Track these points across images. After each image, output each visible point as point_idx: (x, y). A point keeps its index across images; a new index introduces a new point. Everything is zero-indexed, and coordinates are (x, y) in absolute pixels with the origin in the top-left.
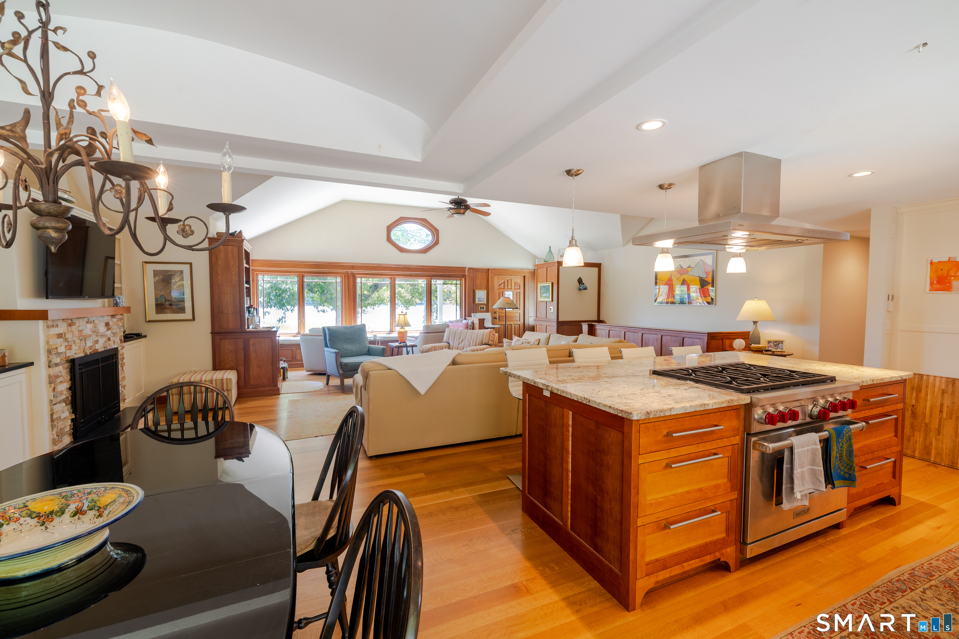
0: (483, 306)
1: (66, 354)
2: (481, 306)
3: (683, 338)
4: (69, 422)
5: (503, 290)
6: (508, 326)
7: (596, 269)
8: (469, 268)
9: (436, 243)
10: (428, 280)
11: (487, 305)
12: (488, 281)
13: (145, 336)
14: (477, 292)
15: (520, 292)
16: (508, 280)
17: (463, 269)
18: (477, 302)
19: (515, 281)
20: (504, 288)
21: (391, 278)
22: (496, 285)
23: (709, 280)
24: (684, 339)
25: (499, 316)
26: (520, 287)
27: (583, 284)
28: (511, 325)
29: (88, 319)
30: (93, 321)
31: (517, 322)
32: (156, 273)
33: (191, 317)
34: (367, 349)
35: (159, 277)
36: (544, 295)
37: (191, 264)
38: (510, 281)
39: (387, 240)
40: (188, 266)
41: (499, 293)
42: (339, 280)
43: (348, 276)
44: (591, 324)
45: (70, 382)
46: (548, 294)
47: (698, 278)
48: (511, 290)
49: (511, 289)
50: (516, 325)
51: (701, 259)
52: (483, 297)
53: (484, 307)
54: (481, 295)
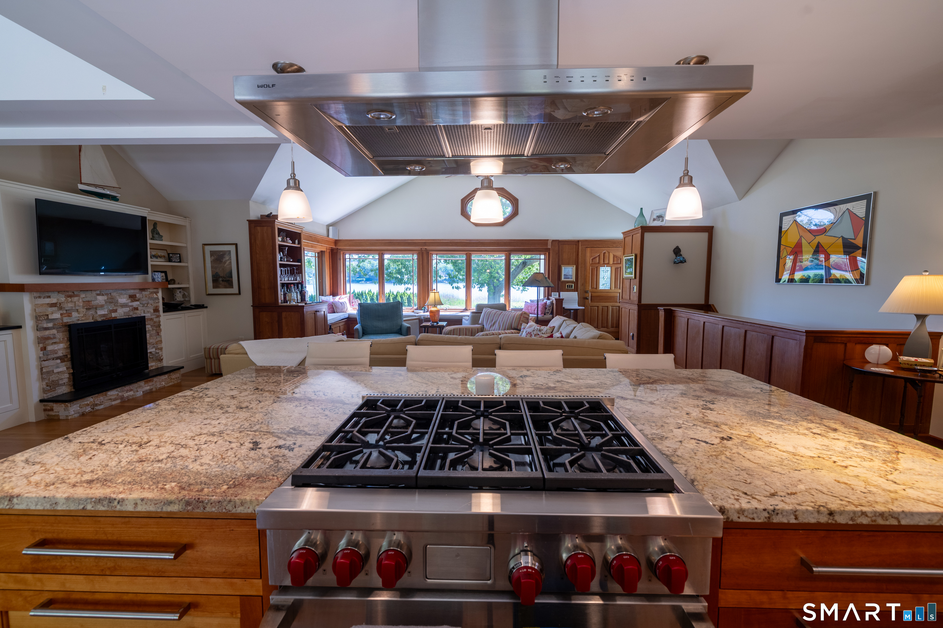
0: (571, 284)
1: (62, 320)
2: (569, 284)
3: (773, 337)
4: (67, 375)
5: (597, 265)
6: (603, 308)
7: (705, 235)
8: (553, 241)
9: (515, 213)
10: (506, 255)
11: (576, 283)
12: (578, 255)
13: (206, 307)
14: (563, 268)
15: (620, 267)
16: (605, 253)
17: (545, 242)
18: (563, 279)
19: (615, 254)
20: (599, 263)
21: (466, 254)
22: (589, 260)
23: (859, 242)
24: (774, 339)
25: (591, 296)
26: (621, 262)
27: (681, 255)
28: (608, 307)
29: (100, 292)
30: (110, 294)
31: (616, 303)
32: (212, 253)
33: (237, 292)
34: (399, 328)
35: (214, 257)
36: (629, 271)
37: (236, 245)
38: (607, 254)
39: (462, 214)
40: (234, 246)
41: (592, 269)
42: (415, 257)
43: (423, 253)
44: (670, 309)
45: (69, 343)
46: (631, 269)
47: (840, 240)
48: (608, 265)
49: (609, 263)
50: (615, 307)
51: (848, 209)
52: (570, 273)
53: (572, 286)
54: (568, 271)
